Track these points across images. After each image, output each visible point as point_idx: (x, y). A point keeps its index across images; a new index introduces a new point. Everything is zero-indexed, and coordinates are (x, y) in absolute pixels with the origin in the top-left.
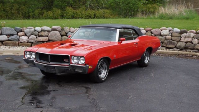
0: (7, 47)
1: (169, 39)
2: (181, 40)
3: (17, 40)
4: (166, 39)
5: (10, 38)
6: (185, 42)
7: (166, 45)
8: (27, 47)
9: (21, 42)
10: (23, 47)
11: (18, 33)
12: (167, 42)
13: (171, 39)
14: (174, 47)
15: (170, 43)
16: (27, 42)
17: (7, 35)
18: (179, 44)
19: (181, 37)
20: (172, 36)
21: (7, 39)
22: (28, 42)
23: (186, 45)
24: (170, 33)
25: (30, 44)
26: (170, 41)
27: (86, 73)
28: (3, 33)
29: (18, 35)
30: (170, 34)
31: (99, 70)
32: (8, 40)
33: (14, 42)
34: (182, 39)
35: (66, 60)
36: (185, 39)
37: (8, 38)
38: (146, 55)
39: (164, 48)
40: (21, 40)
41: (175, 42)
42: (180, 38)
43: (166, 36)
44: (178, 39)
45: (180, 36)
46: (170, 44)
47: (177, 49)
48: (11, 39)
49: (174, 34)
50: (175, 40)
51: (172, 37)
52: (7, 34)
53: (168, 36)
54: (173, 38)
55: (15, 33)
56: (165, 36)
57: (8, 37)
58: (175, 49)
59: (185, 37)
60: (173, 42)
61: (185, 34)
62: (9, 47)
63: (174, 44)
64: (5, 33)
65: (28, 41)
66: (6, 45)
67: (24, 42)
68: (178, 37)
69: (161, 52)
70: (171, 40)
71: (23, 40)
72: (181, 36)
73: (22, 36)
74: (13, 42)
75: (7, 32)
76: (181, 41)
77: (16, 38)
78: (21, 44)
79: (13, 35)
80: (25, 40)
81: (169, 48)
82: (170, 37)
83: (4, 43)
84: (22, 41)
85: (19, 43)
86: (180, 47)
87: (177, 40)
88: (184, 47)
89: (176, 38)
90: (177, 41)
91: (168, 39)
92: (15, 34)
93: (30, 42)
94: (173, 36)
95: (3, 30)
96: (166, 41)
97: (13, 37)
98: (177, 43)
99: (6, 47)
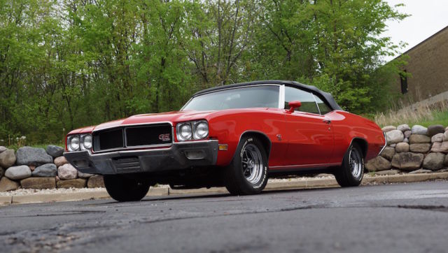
0: (30, 192)
1: (403, 151)
2: (432, 149)
3: (52, 174)
4: (397, 151)
5: (37, 170)
6: (442, 152)
7: (399, 163)
8: (77, 189)
9: (62, 179)
10: (67, 188)
11: (54, 158)
12: (401, 157)
13: (407, 149)
14: (418, 166)
15: (408, 159)
16: (75, 176)
17: (29, 164)
18: (429, 158)
19: (431, 143)
20: (409, 143)
21: (30, 172)
22: (78, 177)
23: (445, 158)
24: (405, 137)
25: (84, 181)
26: (408, 154)
27: (214, 163)
28: (20, 161)
29: (53, 163)
30: (406, 139)
31: (244, 164)
32: (32, 176)
33: (46, 179)
34: (436, 147)
35: (163, 137)
36: (441, 145)
37: (32, 171)
38: (353, 159)
39: (395, 171)
40: (61, 174)
41: (418, 155)
42: (429, 145)
43: (396, 143)
44: (425, 148)
45: (429, 140)
46: (407, 161)
47: (424, 170)
48: (40, 172)
49: (414, 139)
50: (419, 151)
51: (411, 145)
52: (29, 162)
53: (400, 145)
54: (413, 147)
55: (48, 158)
56: (394, 145)
57: (33, 168)
58: (421, 170)
59: (442, 142)
60: (414, 155)
61: (441, 135)
62: (33, 190)
63: (416, 159)
64: (24, 161)
65: (78, 174)
66: (27, 186)
67: (69, 176)
68: (425, 143)
69: (388, 178)
70: (410, 151)
71: (65, 172)
72: (433, 141)
73: (63, 164)
74: (43, 179)
75: (28, 157)
76: (432, 152)
77: (50, 170)
78: (61, 182)
79: (43, 163)
80: (70, 173)
81: (408, 170)
82: (407, 145)
83: (22, 182)
84: (64, 176)
85: (56, 182)
86: (432, 164)
87: (423, 151)
88: (440, 163)
89: (419, 146)
90: (423, 153)
91: (401, 149)
92: (49, 160)
93: (83, 178)
94: (413, 143)
95: (21, 154)
96: (397, 156)
97: (43, 168)
98: (425, 157)
99: (27, 190)
